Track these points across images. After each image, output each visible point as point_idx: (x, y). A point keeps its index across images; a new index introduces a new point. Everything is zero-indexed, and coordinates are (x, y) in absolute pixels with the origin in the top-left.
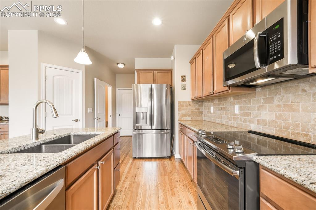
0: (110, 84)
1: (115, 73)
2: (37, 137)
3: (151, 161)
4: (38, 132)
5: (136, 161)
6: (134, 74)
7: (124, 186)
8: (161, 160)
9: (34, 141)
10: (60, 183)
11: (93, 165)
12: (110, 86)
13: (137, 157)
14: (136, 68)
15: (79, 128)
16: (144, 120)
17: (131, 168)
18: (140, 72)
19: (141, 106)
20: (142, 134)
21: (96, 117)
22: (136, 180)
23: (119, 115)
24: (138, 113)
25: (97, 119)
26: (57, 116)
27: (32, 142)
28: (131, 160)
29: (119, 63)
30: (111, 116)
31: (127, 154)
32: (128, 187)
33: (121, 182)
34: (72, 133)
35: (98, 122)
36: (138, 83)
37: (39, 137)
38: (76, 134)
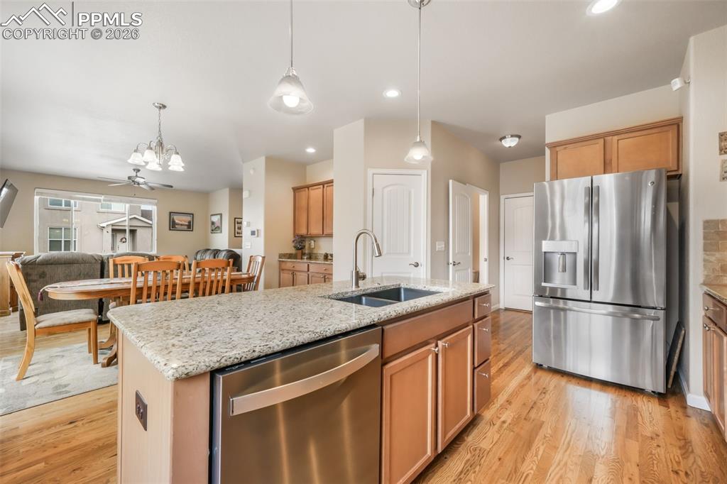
0: (485, 188)
1: (497, 161)
2: (357, 284)
3: (590, 387)
4: (360, 277)
5: (540, 373)
6: (545, 155)
7: (500, 416)
8: (623, 393)
9: (354, 289)
10: (374, 350)
11: (426, 343)
12: (486, 193)
13: (545, 366)
14: (548, 140)
15: (420, 278)
16: (567, 275)
17: (523, 386)
18: (558, 149)
19: (563, 238)
20: (564, 310)
21: (451, 261)
22: (533, 415)
23: (508, 259)
24: (547, 255)
25: (454, 265)
26: (380, 254)
27: (351, 289)
28: (527, 370)
29: (504, 138)
30: (486, 260)
31: (520, 351)
32: (509, 421)
33: (494, 406)
34: (403, 285)
35: (455, 271)
36: (551, 180)
37: (360, 285)
38: (408, 287)
